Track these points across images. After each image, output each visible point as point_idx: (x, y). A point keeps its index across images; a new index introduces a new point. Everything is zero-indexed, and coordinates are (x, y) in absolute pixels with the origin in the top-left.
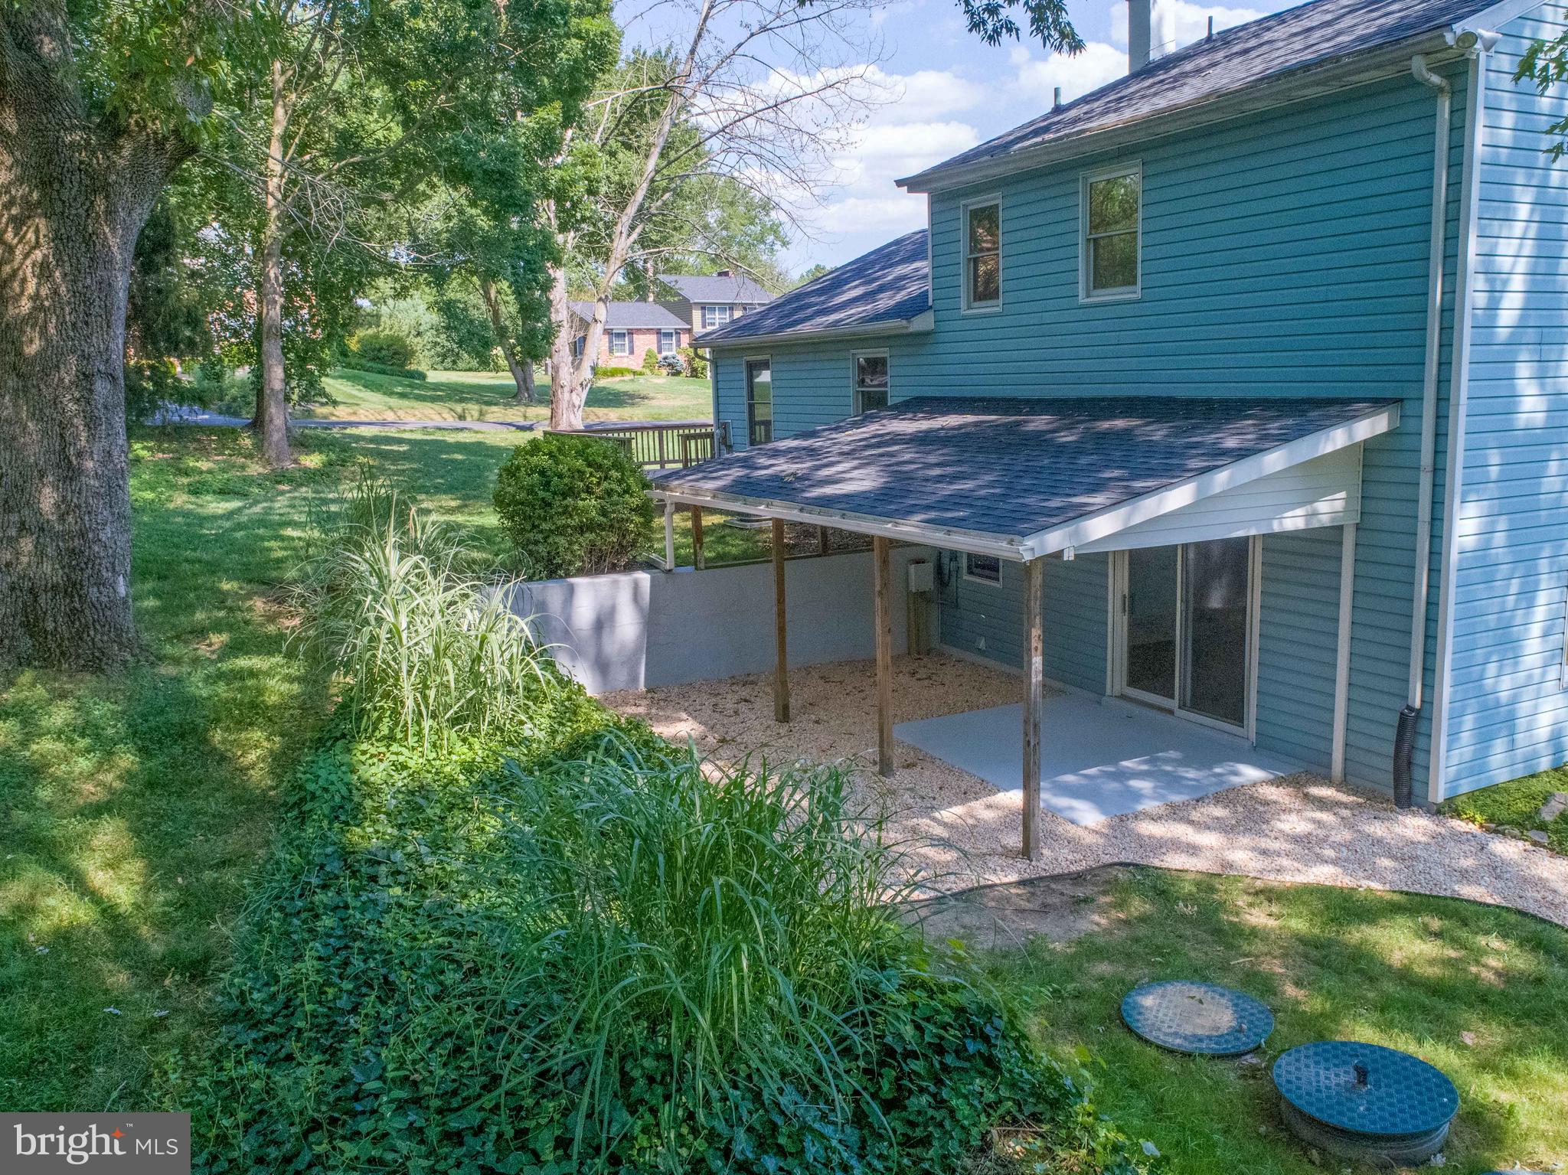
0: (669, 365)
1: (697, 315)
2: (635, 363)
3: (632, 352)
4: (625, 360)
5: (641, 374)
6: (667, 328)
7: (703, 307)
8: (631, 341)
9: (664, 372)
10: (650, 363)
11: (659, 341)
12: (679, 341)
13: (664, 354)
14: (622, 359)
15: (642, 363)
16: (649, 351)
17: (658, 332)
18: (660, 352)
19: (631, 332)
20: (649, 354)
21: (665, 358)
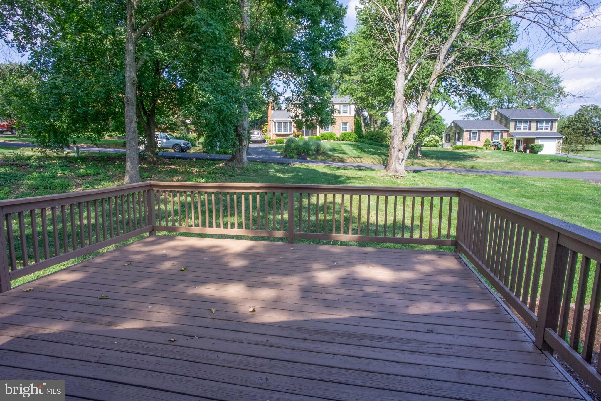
0: (495, 145)
1: (512, 124)
2: (480, 144)
3: (479, 140)
4: (476, 143)
5: (481, 149)
6: (496, 130)
7: (516, 121)
8: (479, 135)
9: (493, 148)
10: (487, 145)
11: (492, 136)
12: (502, 136)
13: (494, 141)
14: (475, 143)
15: (483, 144)
16: (487, 139)
17: (493, 132)
18: (492, 140)
19: (479, 132)
20: (487, 141)
21: (494, 142)
